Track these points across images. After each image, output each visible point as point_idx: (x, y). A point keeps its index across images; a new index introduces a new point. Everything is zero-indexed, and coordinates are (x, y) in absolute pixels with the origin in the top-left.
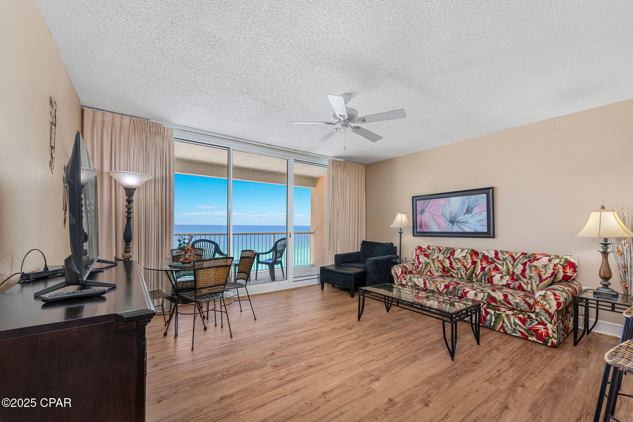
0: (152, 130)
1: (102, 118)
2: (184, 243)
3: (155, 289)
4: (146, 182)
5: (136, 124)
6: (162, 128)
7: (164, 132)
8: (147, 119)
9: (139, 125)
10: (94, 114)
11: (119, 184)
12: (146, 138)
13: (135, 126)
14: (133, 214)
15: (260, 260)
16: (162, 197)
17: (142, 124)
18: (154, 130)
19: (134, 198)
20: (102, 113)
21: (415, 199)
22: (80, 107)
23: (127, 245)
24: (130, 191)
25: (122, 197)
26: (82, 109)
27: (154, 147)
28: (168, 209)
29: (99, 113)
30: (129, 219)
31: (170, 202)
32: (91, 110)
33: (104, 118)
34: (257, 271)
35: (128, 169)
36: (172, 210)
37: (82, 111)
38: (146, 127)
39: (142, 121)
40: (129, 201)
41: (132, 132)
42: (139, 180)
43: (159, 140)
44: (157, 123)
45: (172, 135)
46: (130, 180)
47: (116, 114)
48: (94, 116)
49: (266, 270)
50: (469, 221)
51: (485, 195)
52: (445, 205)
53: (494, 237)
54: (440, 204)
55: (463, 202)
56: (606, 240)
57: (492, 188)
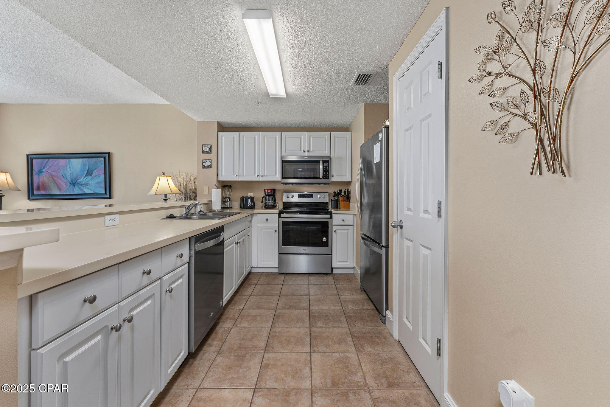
21: (31, 157)
50: (90, 183)
51: (103, 159)
52: (66, 166)
53: (110, 197)
54: (60, 164)
55: (84, 165)
56: (166, 196)
57: (109, 154)
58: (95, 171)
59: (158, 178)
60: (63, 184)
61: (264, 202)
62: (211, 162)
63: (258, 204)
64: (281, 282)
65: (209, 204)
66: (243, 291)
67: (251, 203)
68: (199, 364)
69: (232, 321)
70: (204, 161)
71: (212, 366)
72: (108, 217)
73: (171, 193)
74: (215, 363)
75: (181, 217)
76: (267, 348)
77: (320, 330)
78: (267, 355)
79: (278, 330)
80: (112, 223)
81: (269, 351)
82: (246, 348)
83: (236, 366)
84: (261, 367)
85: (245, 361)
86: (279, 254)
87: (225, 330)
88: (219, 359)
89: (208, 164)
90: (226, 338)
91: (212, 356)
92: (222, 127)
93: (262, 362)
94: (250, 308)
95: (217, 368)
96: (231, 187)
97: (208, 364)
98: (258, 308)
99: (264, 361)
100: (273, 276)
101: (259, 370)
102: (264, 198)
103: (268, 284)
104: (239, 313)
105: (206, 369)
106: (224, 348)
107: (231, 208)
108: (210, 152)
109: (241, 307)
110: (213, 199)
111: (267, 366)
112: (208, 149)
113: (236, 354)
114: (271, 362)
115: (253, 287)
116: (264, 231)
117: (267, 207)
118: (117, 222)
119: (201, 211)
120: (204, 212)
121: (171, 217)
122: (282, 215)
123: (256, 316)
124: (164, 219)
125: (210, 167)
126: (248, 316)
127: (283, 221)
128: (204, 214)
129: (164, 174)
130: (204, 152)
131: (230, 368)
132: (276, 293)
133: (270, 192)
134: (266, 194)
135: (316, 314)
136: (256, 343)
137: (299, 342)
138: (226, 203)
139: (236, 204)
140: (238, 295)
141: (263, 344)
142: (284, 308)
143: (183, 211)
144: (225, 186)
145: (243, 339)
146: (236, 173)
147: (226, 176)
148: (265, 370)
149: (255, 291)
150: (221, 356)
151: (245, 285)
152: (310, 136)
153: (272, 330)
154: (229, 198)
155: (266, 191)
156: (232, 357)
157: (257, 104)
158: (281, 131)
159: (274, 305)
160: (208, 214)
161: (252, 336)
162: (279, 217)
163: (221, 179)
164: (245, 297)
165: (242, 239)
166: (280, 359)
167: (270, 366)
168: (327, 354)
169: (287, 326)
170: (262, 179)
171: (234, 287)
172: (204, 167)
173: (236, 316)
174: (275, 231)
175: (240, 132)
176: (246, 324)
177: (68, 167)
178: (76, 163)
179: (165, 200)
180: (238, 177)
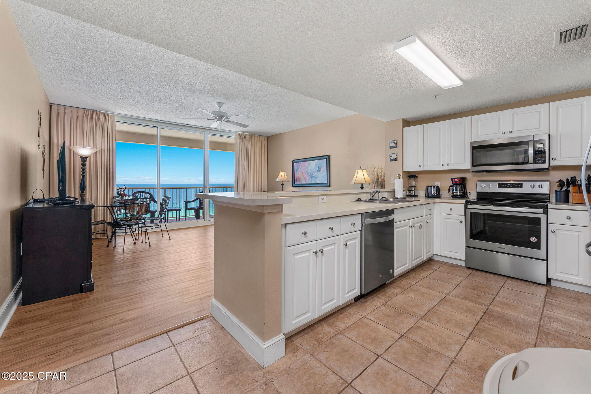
0: (100, 117)
1: (64, 111)
2: (121, 191)
3: (102, 220)
4: (95, 153)
5: (88, 114)
6: (107, 116)
7: (108, 118)
8: (96, 110)
9: (90, 114)
10: (58, 108)
11: (76, 154)
12: (95, 123)
13: (87, 115)
14: (86, 173)
15: (188, 207)
16: (107, 162)
17: (92, 113)
18: (101, 117)
19: (87, 163)
20: (64, 107)
21: (293, 162)
22: (49, 104)
23: (82, 193)
24: (84, 159)
25: (79, 162)
26: (50, 105)
27: (101, 129)
28: (111, 170)
29: (62, 108)
30: (83, 176)
31: (113, 165)
32: (56, 106)
33: (66, 110)
34: (185, 216)
35: (82, 145)
36: (114, 171)
37: (51, 107)
38: (95, 115)
39: (92, 111)
40: (84, 165)
41: (85, 119)
42: (91, 151)
43: (104, 124)
44: (103, 113)
45: (114, 120)
46: (84, 151)
47: (74, 108)
48: (58, 110)
49: (193, 216)
50: (319, 176)
51: (326, 160)
52: (308, 166)
53: (330, 186)
54: (306, 165)
55: (316, 164)
56: (362, 185)
57: (329, 156)
58: (322, 168)
59: (357, 171)
60: (307, 177)
61: (451, 191)
62: (397, 155)
63: (444, 193)
64: (465, 275)
65: (393, 192)
66: (419, 272)
67: (436, 192)
68: (368, 304)
69: (401, 289)
70: (391, 155)
71: (376, 310)
72: (320, 197)
73: (365, 183)
74: (379, 309)
75: (366, 201)
76: (423, 317)
77: (491, 327)
78: (421, 321)
79: (440, 309)
80: (323, 201)
81: (425, 320)
82: (406, 310)
83: (393, 317)
84: (413, 326)
85: (401, 317)
86: (466, 246)
87: (393, 293)
88: (382, 308)
89: (394, 157)
90: (392, 298)
91: (378, 304)
92: (407, 123)
93: (415, 324)
94: (420, 286)
95: (380, 312)
96: (417, 177)
97: (374, 307)
98: (429, 288)
99: (418, 324)
100: (457, 268)
101: (410, 327)
102: (452, 188)
103: (448, 273)
104: (409, 286)
105: (372, 309)
106: (389, 303)
107: (417, 196)
108: (396, 146)
109: (413, 283)
110: (396, 188)
111: (419, 328)
112: (394, 145)
113: (397, 310)
114: (424, 327)
115: (431, 271)
116: (447, 220)
117: (454, 197)
118: (325, 201)
119: (384, 197)
120: (386, 199)
121: (359, 200)
122: (469, 206)
123: (423, 293)
124: (354, 201)
125: (396, 160)
126: (417, 291)
127: (470, 212)
128: (386, 200)
129: (361, 168)
130: (391, 147)
131: (389, 316)
132: (454, 283)
133: (458, 181)
134: (454, 183)
135: (495, 314)
136: (416, 310)
137: (462, 326)
138: (411, 192)
139: (422, 193)
140: (414, 273)
141: (422, 313)
142: (455, 296)
143: (368, 197)
144: (412, 176)
145: (405, 303)
146: (420, 163)
147: (411, 166)
148: (416, 329)
149: (431, 275)
150: (384, 307)
151: (424, 268)
152: (513, 113)
153: (435, 308)
154: (415, 187)
155: (454, 180)
156: (392, 311)
157: (434, 97)
158: (472, 115)
159: (447, 292)
160: (390, 200)
161: (414, 305)
162: (466, 207)
163: (406, 170)
164: (420, 277)
165: (420, 224)
166: (432, 328)
167: (421, 329)
168: (486, 347)
169: (452, 311)
170: (448, 168)
171: (408, 265)
172: (391, 160)
173: (406, 288)
174: (461, 222)
175: (424, 125)
176: (412, 295)
177: (309, 166)
178: (313, 163)
179: (362, 188)
180: (422, 167)
